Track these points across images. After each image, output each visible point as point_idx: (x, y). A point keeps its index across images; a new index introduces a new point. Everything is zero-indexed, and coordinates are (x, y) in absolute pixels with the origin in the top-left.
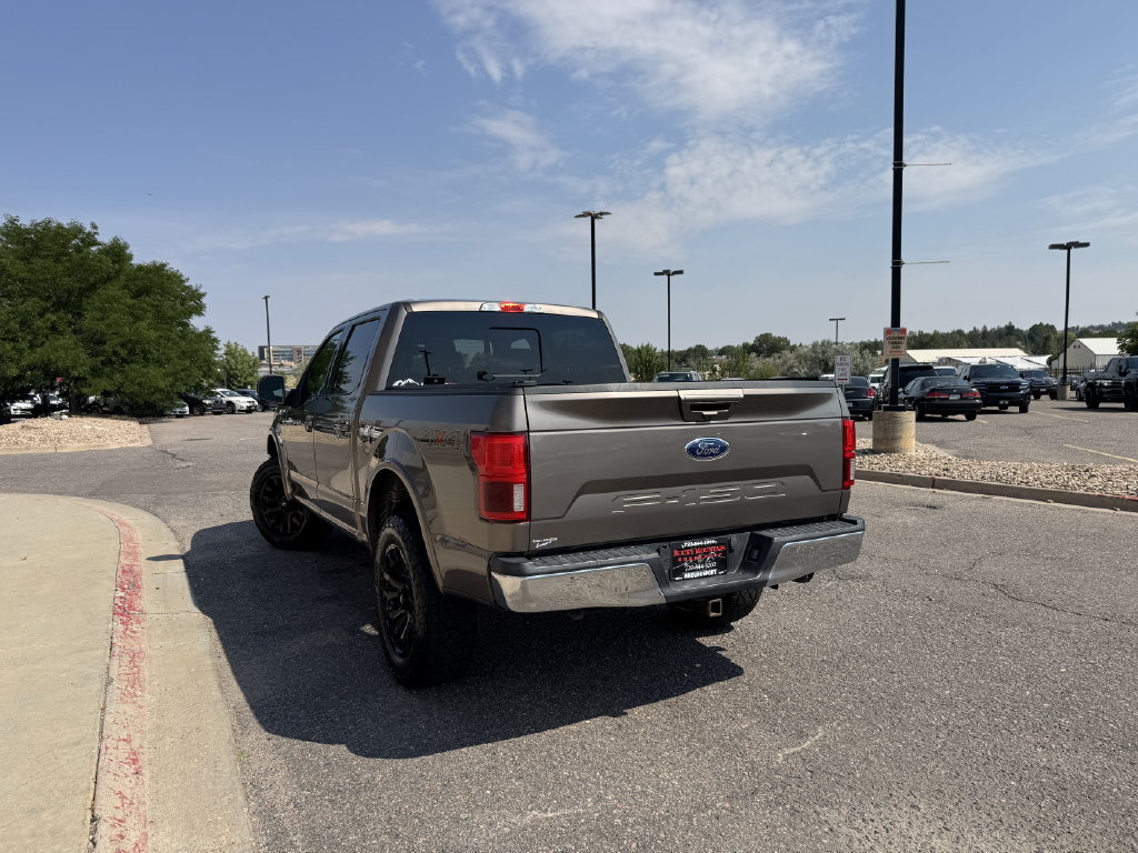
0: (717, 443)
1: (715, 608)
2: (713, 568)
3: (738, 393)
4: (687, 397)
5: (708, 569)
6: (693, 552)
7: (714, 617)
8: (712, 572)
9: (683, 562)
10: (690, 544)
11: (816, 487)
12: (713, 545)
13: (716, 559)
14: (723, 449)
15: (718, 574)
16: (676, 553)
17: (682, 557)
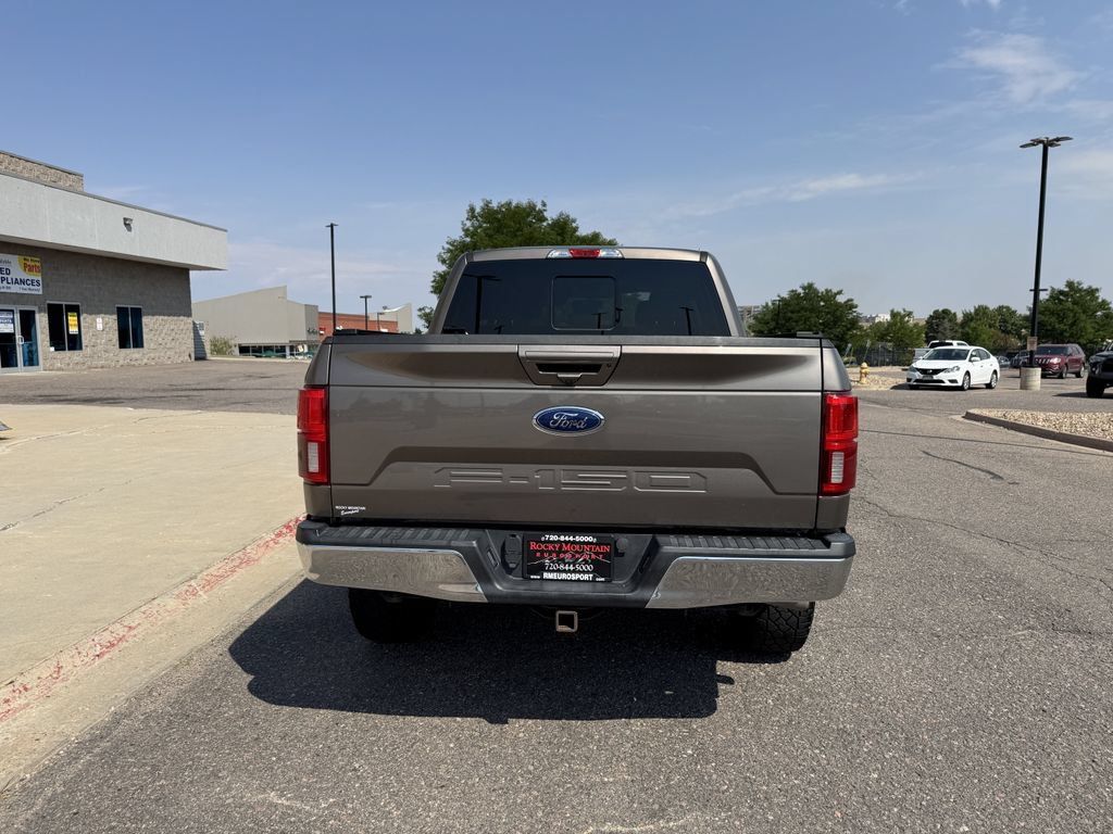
0: (582, 415)
1: (567, 621)
2: (588, 572)
3: (614, 352)
4: (529, 354)
5: (579, 572)
6: (560, 549)
7: (563, 633)
8: (586, 577)
9: (542, 557)
10: (554, 538)
11: (768, 489)
12: (592, 543)
13: (594, 562)
14: (593, 422)
15: (594, 581)
16: (533, 546)
17: (542, 552)
